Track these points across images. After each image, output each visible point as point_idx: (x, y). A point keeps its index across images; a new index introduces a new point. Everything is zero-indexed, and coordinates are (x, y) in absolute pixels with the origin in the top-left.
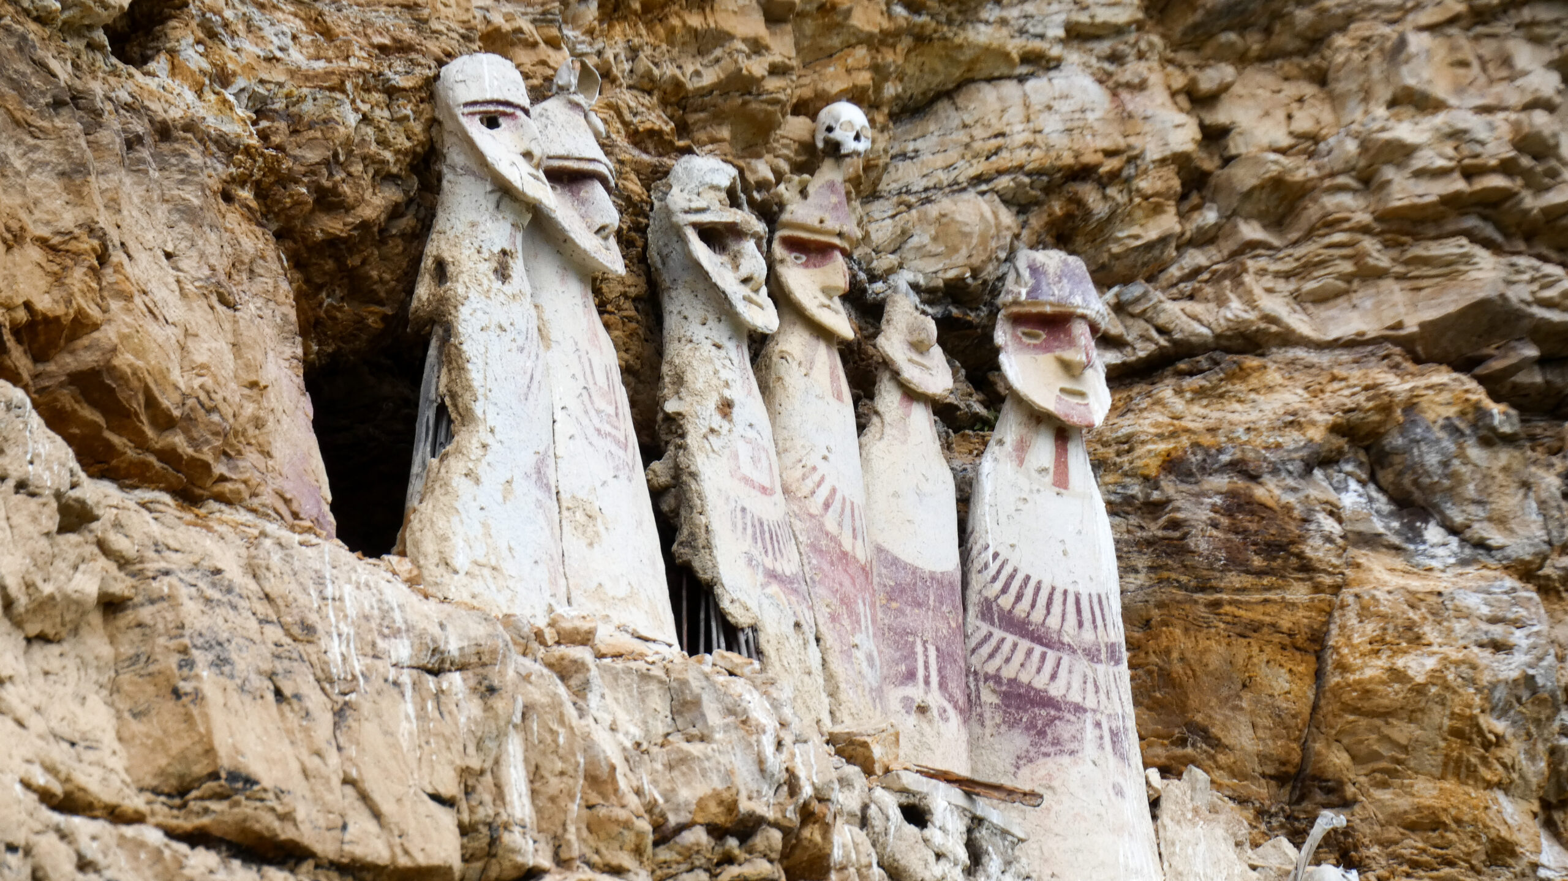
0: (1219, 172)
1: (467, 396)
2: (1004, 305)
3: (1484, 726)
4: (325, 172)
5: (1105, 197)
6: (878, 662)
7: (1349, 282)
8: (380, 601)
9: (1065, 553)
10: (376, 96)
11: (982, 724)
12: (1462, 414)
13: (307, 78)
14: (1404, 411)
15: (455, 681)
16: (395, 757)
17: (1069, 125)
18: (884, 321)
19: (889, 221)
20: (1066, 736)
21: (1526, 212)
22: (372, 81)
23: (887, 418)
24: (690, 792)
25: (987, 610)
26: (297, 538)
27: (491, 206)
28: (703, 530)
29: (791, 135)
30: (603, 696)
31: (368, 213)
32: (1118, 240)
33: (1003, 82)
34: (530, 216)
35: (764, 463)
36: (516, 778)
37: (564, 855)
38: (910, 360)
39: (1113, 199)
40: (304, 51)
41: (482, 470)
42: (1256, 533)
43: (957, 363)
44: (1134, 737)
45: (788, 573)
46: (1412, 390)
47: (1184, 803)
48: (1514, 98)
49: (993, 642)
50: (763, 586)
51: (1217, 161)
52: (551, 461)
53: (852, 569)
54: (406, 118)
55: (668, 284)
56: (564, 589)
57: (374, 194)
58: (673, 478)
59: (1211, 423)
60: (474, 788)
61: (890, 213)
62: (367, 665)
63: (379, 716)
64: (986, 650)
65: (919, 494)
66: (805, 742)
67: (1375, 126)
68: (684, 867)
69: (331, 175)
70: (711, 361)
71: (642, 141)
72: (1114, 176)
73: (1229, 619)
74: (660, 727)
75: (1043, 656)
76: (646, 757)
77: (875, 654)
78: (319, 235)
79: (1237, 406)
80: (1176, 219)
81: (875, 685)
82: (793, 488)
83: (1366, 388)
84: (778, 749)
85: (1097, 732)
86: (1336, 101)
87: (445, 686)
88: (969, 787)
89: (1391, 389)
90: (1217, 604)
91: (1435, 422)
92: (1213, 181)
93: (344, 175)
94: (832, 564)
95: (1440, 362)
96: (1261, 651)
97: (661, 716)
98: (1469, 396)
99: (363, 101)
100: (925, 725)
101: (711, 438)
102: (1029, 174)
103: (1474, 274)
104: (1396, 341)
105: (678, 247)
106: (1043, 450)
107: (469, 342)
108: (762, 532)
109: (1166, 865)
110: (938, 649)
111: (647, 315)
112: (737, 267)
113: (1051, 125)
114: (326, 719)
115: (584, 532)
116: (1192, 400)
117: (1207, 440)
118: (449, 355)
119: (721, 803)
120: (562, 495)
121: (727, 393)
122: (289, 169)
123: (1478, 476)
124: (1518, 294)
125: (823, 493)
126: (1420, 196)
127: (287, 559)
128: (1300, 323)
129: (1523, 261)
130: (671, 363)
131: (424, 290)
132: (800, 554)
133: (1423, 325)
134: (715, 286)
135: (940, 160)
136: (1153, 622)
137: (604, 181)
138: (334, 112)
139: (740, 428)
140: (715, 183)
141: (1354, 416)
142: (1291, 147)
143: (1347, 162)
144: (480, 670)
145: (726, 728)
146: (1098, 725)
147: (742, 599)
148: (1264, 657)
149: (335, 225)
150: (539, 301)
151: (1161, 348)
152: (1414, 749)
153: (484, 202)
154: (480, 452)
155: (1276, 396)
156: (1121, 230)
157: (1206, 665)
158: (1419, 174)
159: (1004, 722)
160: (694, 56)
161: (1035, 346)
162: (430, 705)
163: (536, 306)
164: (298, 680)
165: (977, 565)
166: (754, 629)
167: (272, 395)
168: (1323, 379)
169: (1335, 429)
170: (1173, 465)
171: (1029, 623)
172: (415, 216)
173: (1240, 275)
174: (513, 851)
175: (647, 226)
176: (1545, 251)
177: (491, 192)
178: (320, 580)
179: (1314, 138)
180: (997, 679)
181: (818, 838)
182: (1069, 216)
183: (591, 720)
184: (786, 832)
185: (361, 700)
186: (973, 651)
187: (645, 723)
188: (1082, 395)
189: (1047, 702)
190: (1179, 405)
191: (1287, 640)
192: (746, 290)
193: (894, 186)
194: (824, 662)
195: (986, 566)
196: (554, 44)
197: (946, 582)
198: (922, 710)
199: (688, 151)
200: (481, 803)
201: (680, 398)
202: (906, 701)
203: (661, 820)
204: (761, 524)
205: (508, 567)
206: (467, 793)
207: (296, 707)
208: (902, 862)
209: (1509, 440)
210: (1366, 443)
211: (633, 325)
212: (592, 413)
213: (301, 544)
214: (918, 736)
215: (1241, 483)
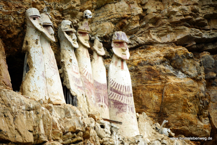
0: (145, 16)
1: (32, 63)
2: (113, 40)
3: (189, 104)
4: (8, 28)
5: (128, 21)
6: (95, 99)
7: (166, 33)
8: (20, 100)
9: (123, 80)
10: (16, 15)
11: (111, 107)
12: (184, 54)
13: (5, 13)
14: (175, 54)
15: (32, 112)
16: (23, 125)
17: (122, 10)
18: (94, 43)
19: (94, 27)
20: (124, 109)
21: (194, 21)
22: (15, 13)
23: (95, 59)
24: (68, 127)
25: (111, 89)
26: (7, 90)
27: (35, 32)
28: (68, 80)
29: (80, 15)
30: (54, 112)
31: (15, 34)
32: (130, 28)
33: (112, 4)
34: (41, 34)
35: (77, 69)
36: (42, 127)
37: (49, 139)
38: (99, 50)
39: (129, 22)
40: (5, 9)
41: (34, 75)
42: (152, 74)
43: (105, 48)
44: (134, 108)
45: (81, 86)
46: (176, 50)
47: (142, 119)
48: (192, 3)
49: (112, 94)
50: (77, 89)
51: (145, 14)
52: (45, 73)
53: (91, 85)
54: (21, 18)
55: (61, 40)
56: (47, 93)
57: (16, 31)
58: (63, 72)
59: (145, 57)
60: (35, 129)
61: (95, 25)
62: (18, 110)
63: (21, 118)
64: (111, 95)
65: (100, 71)
66: (86, 117)
67: (170, 9)
68: (68, 138)
69: (9, 28)
70: (68, 53)
71: (57, 18)
72: (129, 18)
73: (148, 88)
74: (63, 116)
75: (120, 96)
76: (61, 121)
77: (94, 98)
78: (7, 37)
79: (149, 54)
80: (139, 24)
81: (94, 103)
82: (81, 72)
83: (169, 50)
84: (82, 119)
85: (129, 108)
86: (164, 4)
87: (30, 113)
88: (111, 121)
89: (173, 50)
90: (147, 86)
91: (180, 56)
92: (144, 17)
93: (11, 28)
94: (88, 84)
95: (180, 45)
96: (154, 93)
97: (63, 114)
98: (185, 51)
99: (14, 16)
100: (102, 109)
101: (69, 65)
102: (116, 18)
103: (186, 31)
104: (174, 42)
105: (63, 35)
106: (119, 63)
107: (32, 55)
108: (77, 80)
109: (140, 129)
110: (104, 96)
111: (58, 45)
112: (72, 38)
113: (119, 10)
114: (12, 120)
115: (50, 84)
116: (142, 53)
117: (144, 59)
118: (28, 57)
119: (73, 128)
120: (47, 78)
121: (71, 58)
122: (3, 28)
123: (187, 64)
124: (193, 34)
125: (86, 73)
126: (177, 20)
127: (6, 94)
128: (158, 40)
129: (193, 29)
130: (62, 53)
131: (24, 46)
132: (83, 83)
133: (178, 40)
134: (69, 41)
135: (102, 17)
136: (137, 89)
137: (51, 26)
138: (10, 18)
139: (73, 64)
140: (68, 24)
141: (168, 55)
142: (157, 12)
143: (166, 14)
144: (36, 110)
145: (74, 116)
146: (129, 107)
147: (74, 91)
148: (154, 94)
149: (10, 36)
150: (42, 46)
151: (137, 45)
152: (178, 108)
153: (33, 32)
154: (34, 72)
155: (155, 52)
156: (130, 26)
157: (145, 96)
158: (177, 16)
159: (114, 107)
160: (64, 4)
161: (118, 47)
162: (28, 116)
163: (42, 47)
164: (8, 113)
165: (109, 82)
166: (76, 96)
167: (2, 66)
168: (162, 49)
169: (164, 57)
170: (139, 64)
171: (118, 91)
172: (23, 34)
173: (149, 33)
174: (42, 139)
175: (58, 31)
176: (196, 27)
177: (35, 30)
178: (11, 97)
179: (160, 10)
180: (113, 100)
181: (88, 133)
182: (122, 25)
183: (53, 116)
184: (83, 132)
185: (18, 116)
186: (109, 96)
187: (61, 115)
188: (125, 54)
189: (121, 104)
190: (140, 54)
191: (158, 91)
192: (73, 41)
193: (95, 21)
194: (87, 100)
195: (111, 82)
196: (43, 4)
197: (105, 85)
198: (102, 106)
199: (64, 19)
200: (36, 131)
201: (64, 59)
202: (99, 105)
203: (64, 131)
204: (77, 79)
205: (39, 90)
206: (34, 130)
207: (8, 118)
208: (101, 135)
209: (192, 58)
210: (169, 59)
211: (56, 47)
212: (51, 64)
213: (8, 91)
214: (101, 110)
215: (150, 66)
